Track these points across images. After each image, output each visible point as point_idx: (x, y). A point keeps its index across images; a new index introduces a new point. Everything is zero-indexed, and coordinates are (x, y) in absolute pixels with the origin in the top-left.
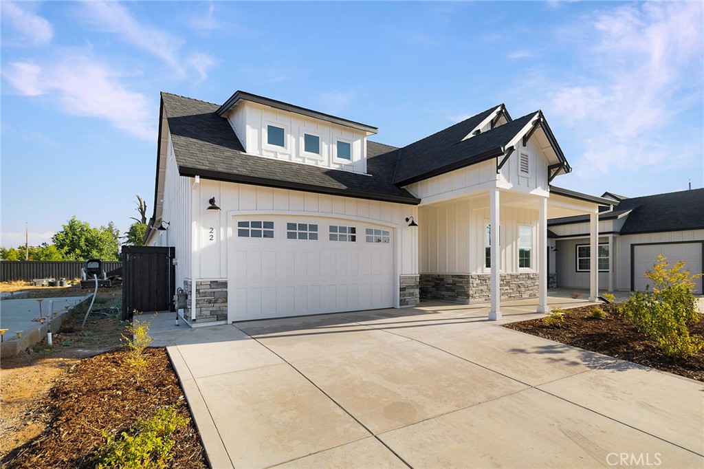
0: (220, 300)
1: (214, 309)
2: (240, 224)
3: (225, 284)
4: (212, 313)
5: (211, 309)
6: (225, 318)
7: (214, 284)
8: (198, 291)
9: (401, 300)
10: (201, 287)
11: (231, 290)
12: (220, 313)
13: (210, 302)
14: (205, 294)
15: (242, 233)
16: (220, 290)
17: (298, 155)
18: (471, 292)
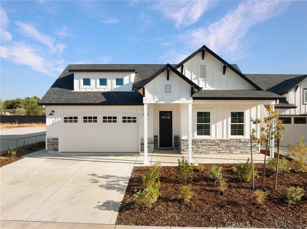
0: (55, 145)
1: (54, 147)
2: (65, 118)
3: (57, 139)
4: (53, 149)
5: (52, 147)
6: (58, 150)
7: (54, 139)
8: (48, 141)
9: (141, 149)
10: (49, 140)
11: (59, 141)
12: (55, 149)
13: (52, 145)
14: (50, 142)
15: (65, 121)
16: (55, 141)
17: (96, 88)
18: (182, 148)
